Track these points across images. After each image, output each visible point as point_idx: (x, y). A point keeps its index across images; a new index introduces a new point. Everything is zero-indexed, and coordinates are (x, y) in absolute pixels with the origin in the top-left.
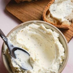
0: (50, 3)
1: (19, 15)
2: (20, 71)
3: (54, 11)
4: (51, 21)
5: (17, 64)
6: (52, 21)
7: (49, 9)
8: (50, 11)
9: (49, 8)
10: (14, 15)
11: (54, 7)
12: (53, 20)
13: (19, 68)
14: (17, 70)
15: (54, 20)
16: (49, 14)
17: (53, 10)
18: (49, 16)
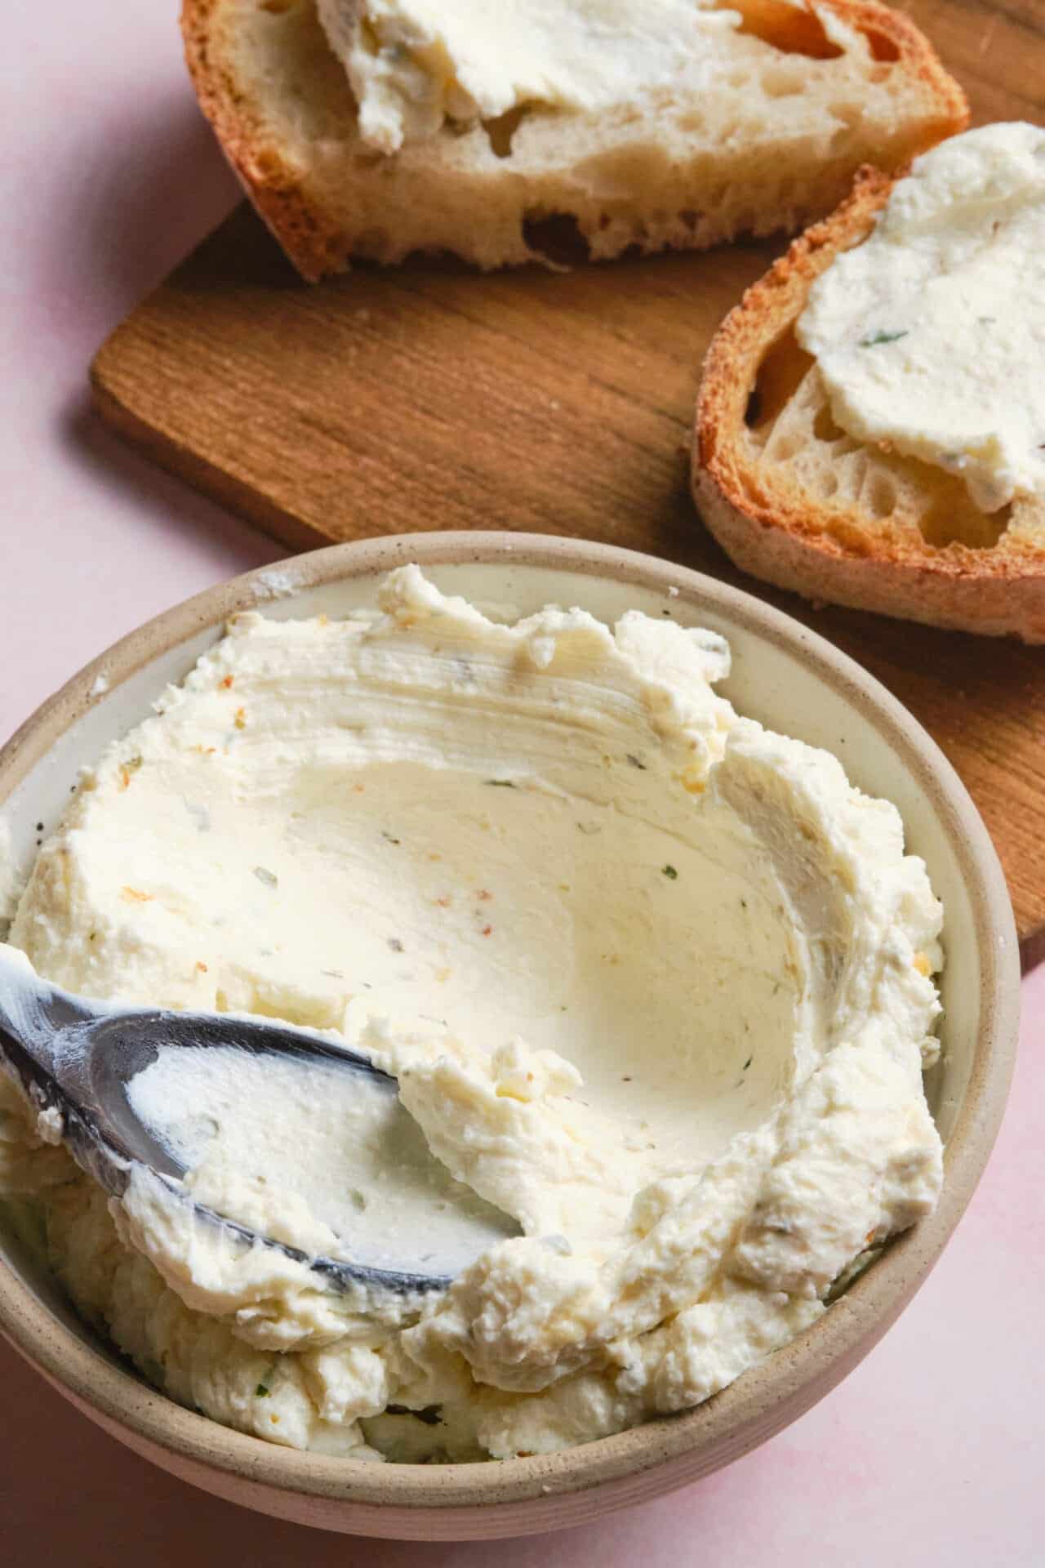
0: (815, 246)
1: (312, 462)
2: (340, 1326)
3: (883, 339)
4: (832, 487)
5: (247, 1239)
6: (845, 493)
7: (802, 325)
8: (814, 348)
9: (806, 305)
10: (230, 467)
11: (881, 293)
12: (861, 473)
13: (310, 1292)
14: (288, 1331)
15: (874, 472)
16: (804, 391)
17: (870, 329)
18: (795, 417)
